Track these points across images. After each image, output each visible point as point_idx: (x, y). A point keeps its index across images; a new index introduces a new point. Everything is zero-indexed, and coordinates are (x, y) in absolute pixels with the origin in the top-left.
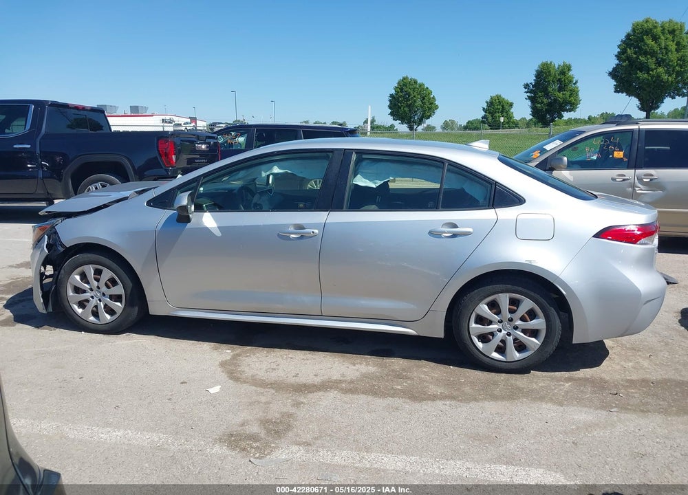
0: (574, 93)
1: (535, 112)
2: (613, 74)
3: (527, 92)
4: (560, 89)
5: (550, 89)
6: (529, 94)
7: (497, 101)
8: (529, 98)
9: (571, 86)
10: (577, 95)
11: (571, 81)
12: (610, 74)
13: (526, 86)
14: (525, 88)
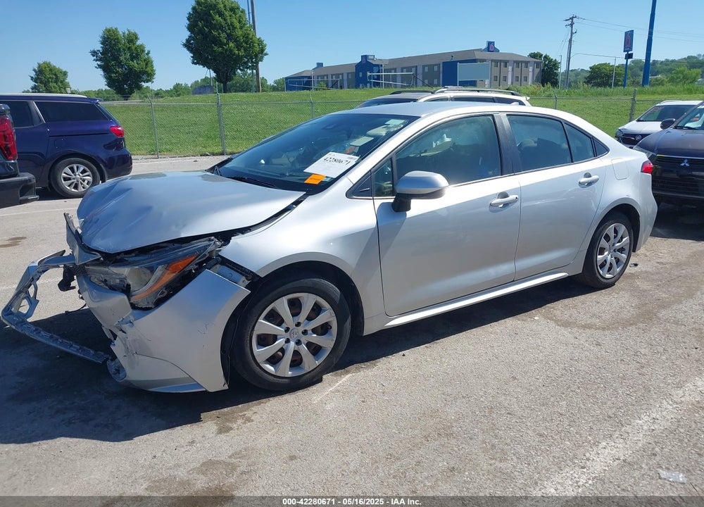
0: (148, 62)
1: (111, 82)
2: (188, 45)
3: (97, 60)
4: (132, 58)
5: (122, 58)
6: (99, 63)
7: (48, 69)
8: (100, 66)
9: (144, 56)
10: (152, 66)
11: (143, 51)
12: (185, 45)
13: (94, 53)
14: (93, 56)
